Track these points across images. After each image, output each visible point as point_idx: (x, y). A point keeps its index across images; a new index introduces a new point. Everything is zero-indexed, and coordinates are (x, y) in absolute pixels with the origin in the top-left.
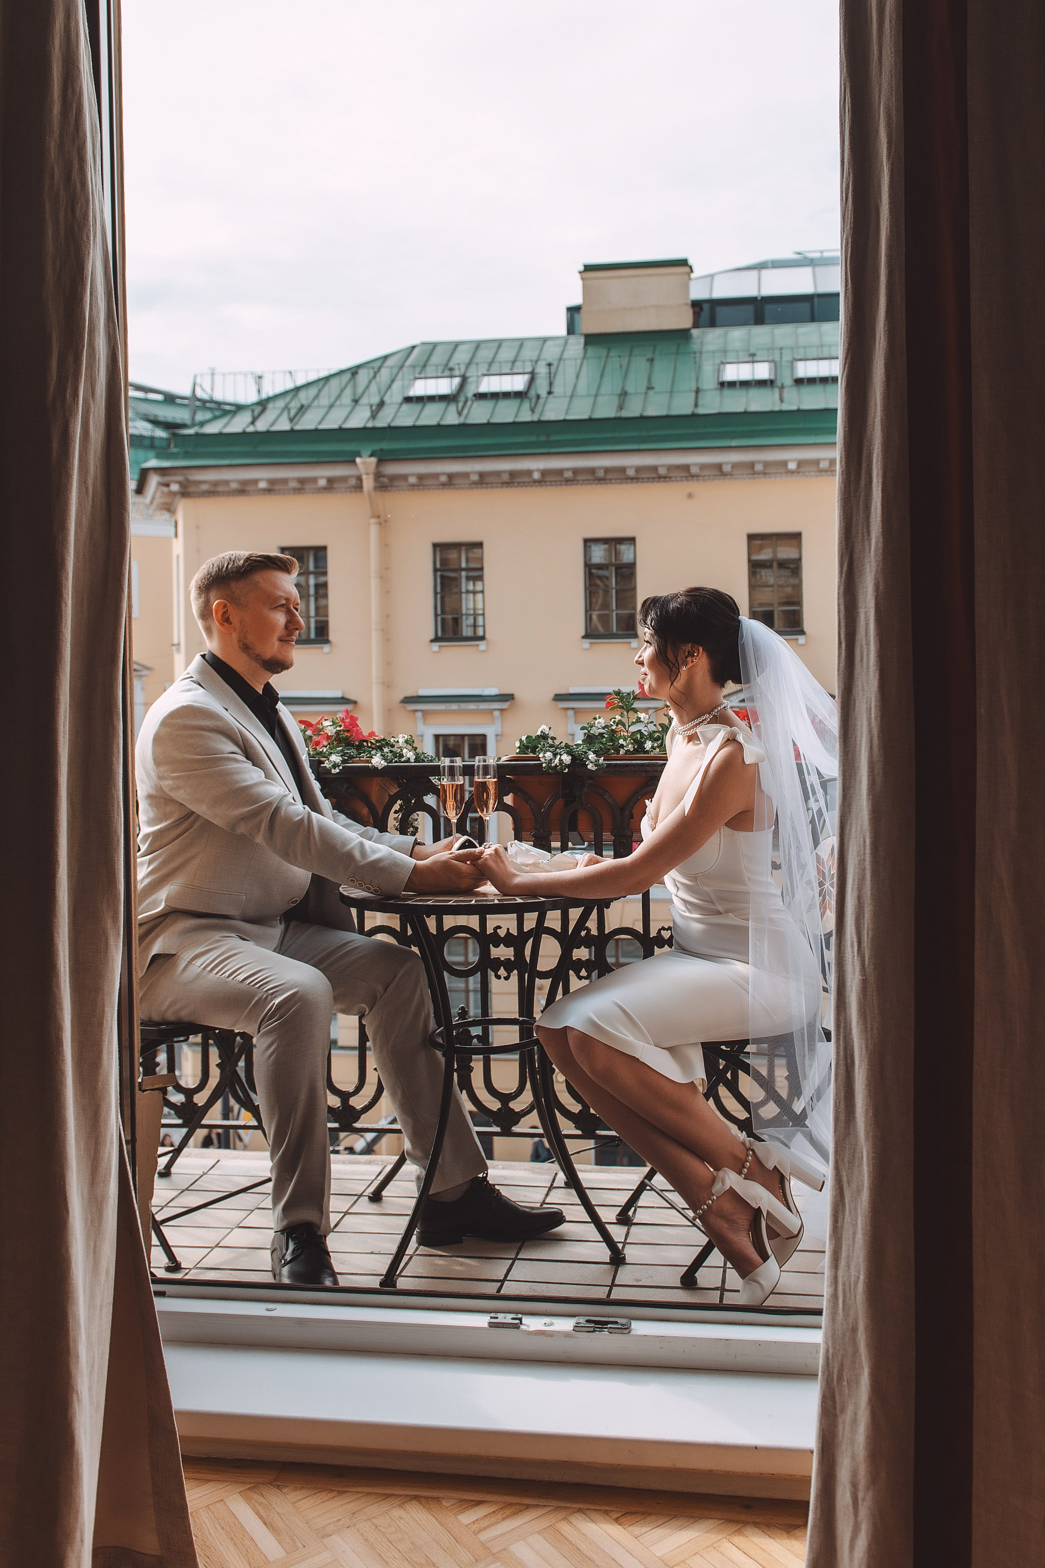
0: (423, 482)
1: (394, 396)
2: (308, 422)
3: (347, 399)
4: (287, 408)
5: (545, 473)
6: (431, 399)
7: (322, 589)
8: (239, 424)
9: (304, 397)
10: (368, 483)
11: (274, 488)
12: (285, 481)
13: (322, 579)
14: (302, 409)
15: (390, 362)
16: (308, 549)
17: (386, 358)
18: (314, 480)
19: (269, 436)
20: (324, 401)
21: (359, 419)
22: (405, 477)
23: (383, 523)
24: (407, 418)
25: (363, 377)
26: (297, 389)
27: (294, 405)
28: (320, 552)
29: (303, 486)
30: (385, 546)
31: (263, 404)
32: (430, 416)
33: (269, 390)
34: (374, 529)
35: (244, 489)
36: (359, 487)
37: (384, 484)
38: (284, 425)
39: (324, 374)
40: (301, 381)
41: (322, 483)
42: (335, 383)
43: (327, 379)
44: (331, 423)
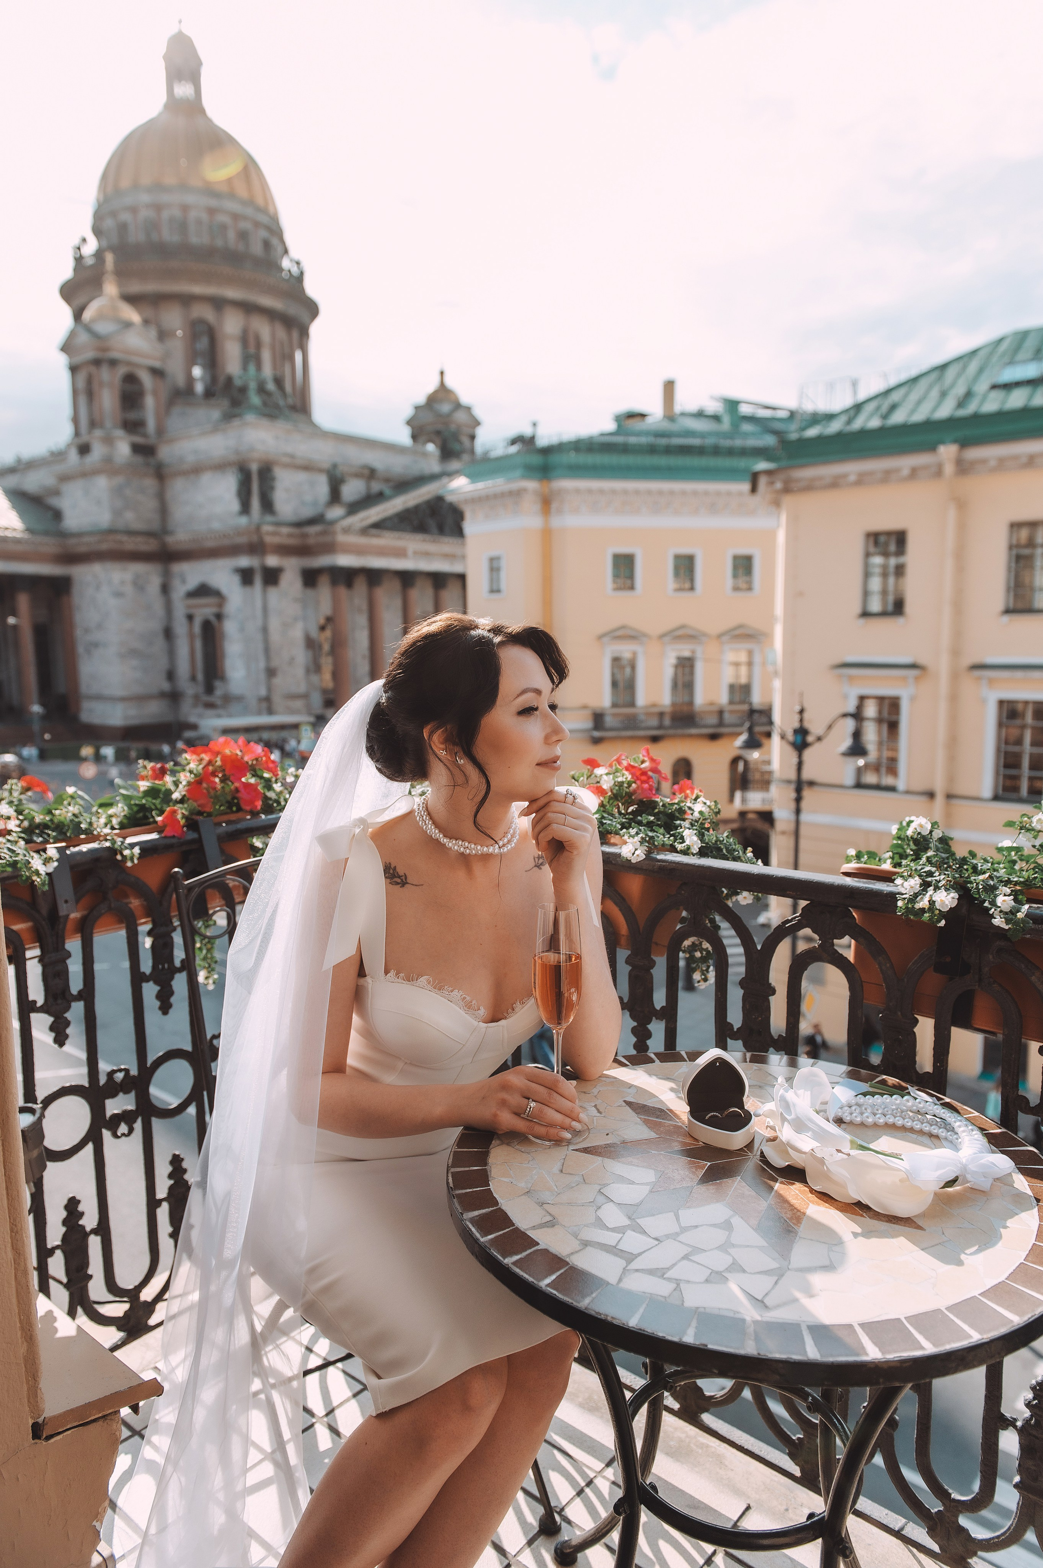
0: (1002, 465)
1: (982, 387)
2: (898, 418)
3: (935, 393)
4: (878, 408)
6: (1018, 384)
7: (900, 570)
8: (835, 427)
9: (895, 397)
10: (949, 469)
11: (861, 481)
12: (871, 473)
13: (901, 560)
14: (893, 407)
15: (981, 353)
16: (889, 534)
17: (974, 352)
18: (897, 470)
19: (864, 433)
20: (914, 396)
21: (945, 411)
22: (984, 461)
23: (962, 505)
24: (992, 404)
25: (951, 373)
26: (888, 392)
27: (885, 408)
28: (900, 538)
29: (887, 477)
30: (962, 527)
31: (858, 408)
32: (1017, 400)
33: (862, 396)
34: (952, 514)
35: (835, 484)
36: (939, 472)
37: (963, 468)
38: (875, 423)
39: (914, 373)
40: (893, 381)
41: (906, 472)
42: (923, 384)
43: (915, 380)
44: (919, 417)
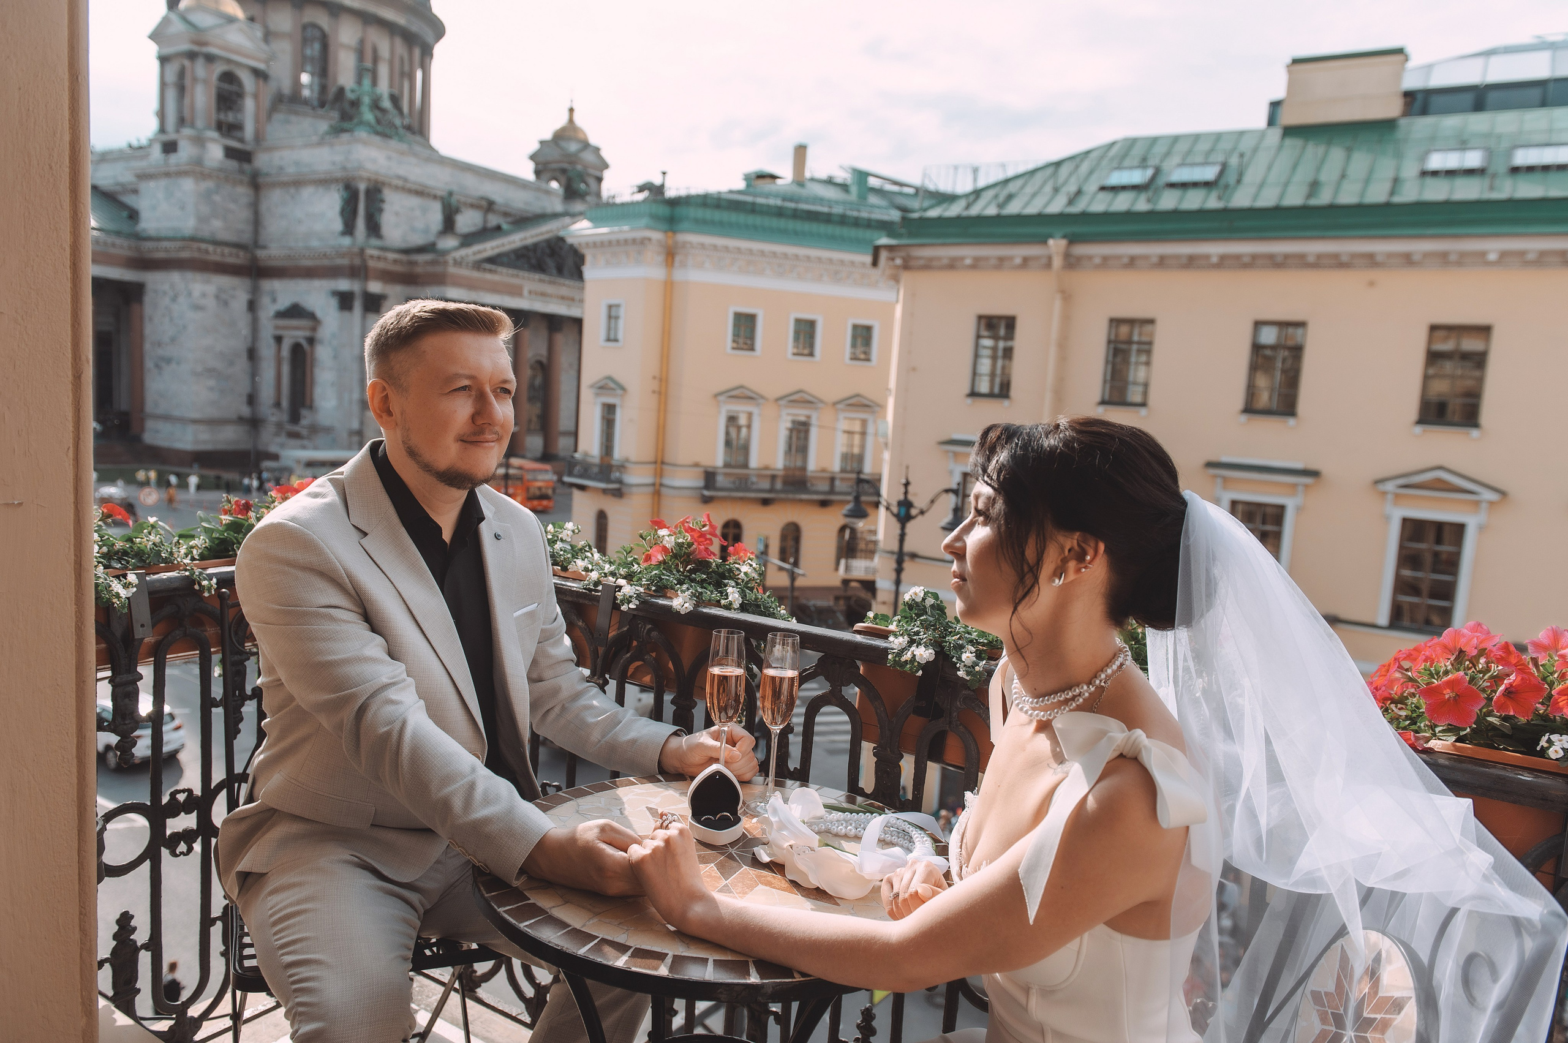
0: (1106, 262)
1: (1092, 187)
2: (1013, 208)
3: (1048, 189)
4: (996, 196)
5: (1223, 258)
6: (1124, 188)
7: (1008, 353)
8: (954, 210)
9: (1012, 188)
10: (1057, 262)
11: (977, 264)
12: (986, 259)
13: (1009, 344)
14: (1010, 197)
15: (1093, 155)
16: (1000, 318)
17: (1088, 152)
18: (1011, 258)
19: (980, 220)
20: (1029, 190)
21: (1057, 206)
22: (1090, 258)
23: (1067, 296)
24: (1100, 204)
25: (1064, 171)
26: (1006, 181)
27: (1001, 199)
28: (1010, 322)
29: (1001, 263)
30: (1066, 319)
31: (977, 193)
32: (1122, 203)
33: (982, 183)
34: (1058, 304)
35: (952, 265)
36: (1048, 265)
37: (1071, 263)
38: (992, 211)
39: (1030, 167)
40: (1011, 173)
41: (1018, 261)
42: (1039, 178)
43: (1033, 172)
44: (1032, 210)
